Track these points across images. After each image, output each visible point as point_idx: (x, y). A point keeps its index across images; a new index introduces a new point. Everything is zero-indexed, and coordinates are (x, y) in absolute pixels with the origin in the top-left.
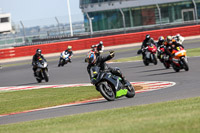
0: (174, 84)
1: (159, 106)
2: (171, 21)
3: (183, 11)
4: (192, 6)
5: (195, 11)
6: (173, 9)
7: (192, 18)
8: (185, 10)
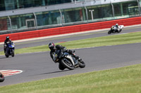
0: (21, 71)
1: (12, 87)
2: (19, 27)
3: (27, 20)
4: (33, 17)
5: (35, 21)
6: (20, 19)
7: (33, 26)
8: (29, 20)
